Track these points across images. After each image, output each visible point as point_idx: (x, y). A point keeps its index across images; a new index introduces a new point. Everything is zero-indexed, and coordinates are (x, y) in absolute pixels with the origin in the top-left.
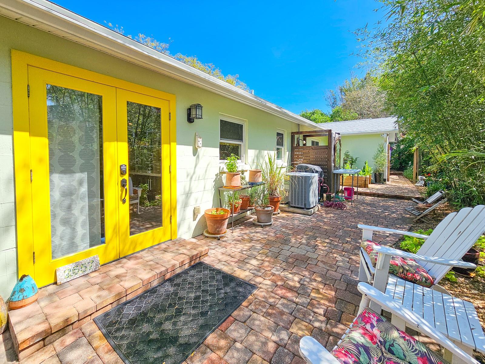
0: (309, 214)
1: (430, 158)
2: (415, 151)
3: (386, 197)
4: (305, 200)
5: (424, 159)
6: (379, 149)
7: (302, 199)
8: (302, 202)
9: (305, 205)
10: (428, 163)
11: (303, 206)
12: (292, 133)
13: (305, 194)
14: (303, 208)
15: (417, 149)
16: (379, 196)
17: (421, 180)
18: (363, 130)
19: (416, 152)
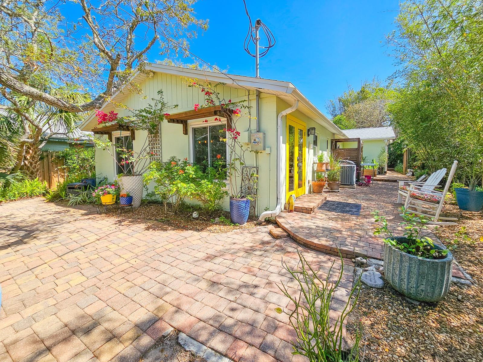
0: (354, 187)
1: (416, 157)
2: (404, 152)
3: (390, 181)
4: (351, 180)
5: (412, 157)
6: (382, 150)
7: (349, 180)
8: (349, 181)
9: (351, 183)
10: (414, 160)
11: (350, 184)
12: (332, 140)
13: (351, 176)
14: (349, 185)
15: (407, 150)
16: (386, 181)
17: (410, 172)
18: (370, 137)
19: (406, 152)
